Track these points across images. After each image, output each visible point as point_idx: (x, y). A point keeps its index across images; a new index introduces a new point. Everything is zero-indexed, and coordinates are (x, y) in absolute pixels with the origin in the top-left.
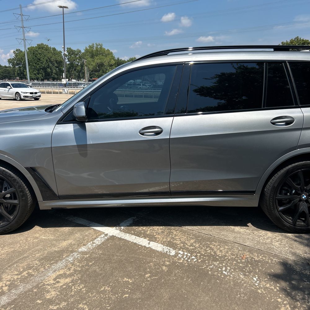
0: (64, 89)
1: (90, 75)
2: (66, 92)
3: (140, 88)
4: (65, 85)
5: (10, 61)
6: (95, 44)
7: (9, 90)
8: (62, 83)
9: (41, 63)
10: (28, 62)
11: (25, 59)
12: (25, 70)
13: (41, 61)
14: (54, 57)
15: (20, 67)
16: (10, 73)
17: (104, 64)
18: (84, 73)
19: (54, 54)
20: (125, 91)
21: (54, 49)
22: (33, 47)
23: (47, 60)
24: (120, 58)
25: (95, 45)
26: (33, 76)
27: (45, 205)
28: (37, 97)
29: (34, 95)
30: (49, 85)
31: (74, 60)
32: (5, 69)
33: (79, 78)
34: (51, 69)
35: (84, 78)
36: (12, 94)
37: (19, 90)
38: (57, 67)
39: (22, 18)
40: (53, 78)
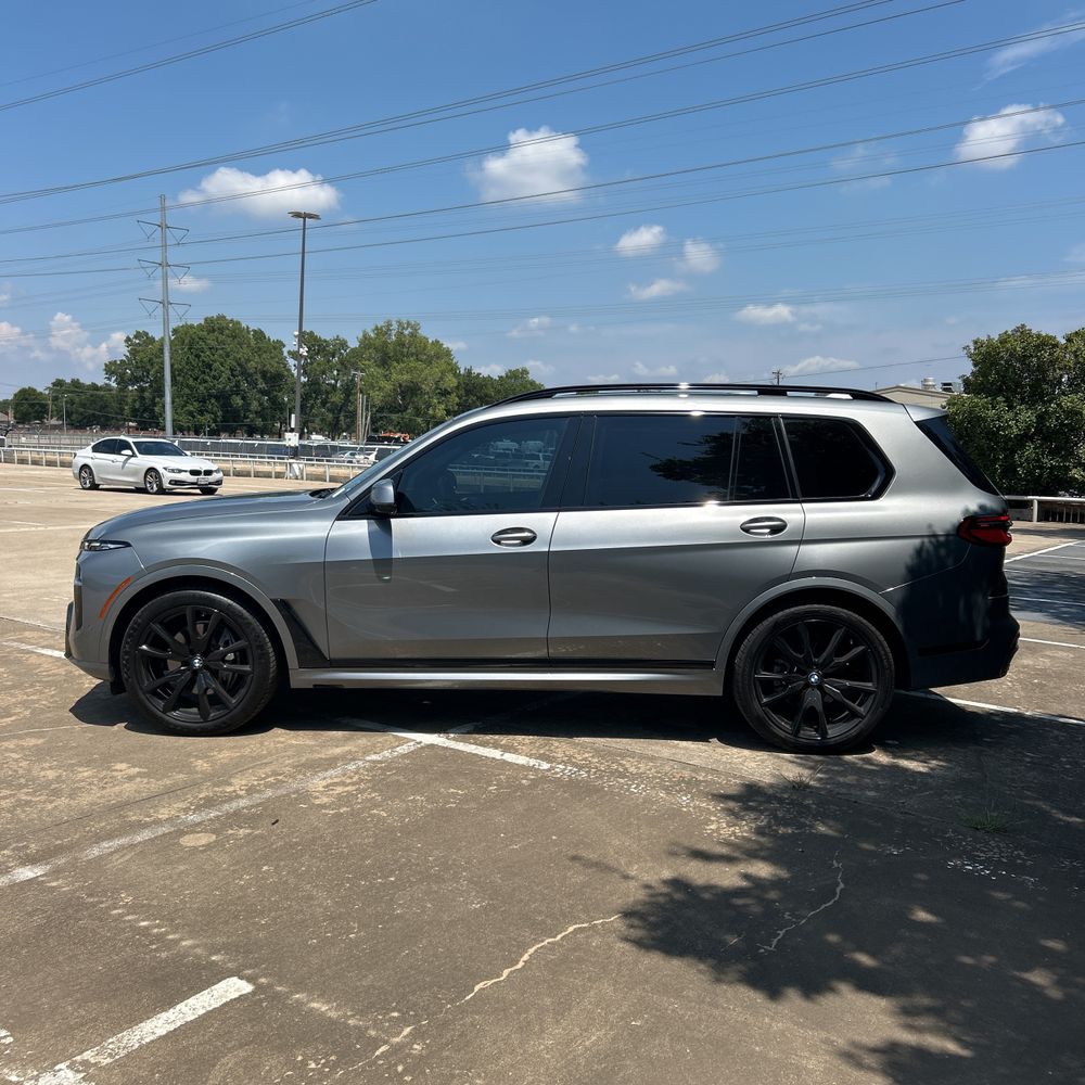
0: (290, 464)
1: (373, 421)
2: (298, 473)
3: (536, 466)
4: (295, 453)
5: (110, 369)
6: (394, 323)
7: (127, 460)
8: (287, 443)
9: (214, 377)
10: (172, 372)
11: (163, 363)
12: (157, 399)
13: (213, 373)
14: (257, 359)
15: (142, 390)
16: (106, 406)
17: (420, 389)
18: (353, 416)
19: (260, 349)
20: (484, 474)
21: (259, 335)
22: (192, 327)
23: (232, 370)
24: (475, 371)
25: (395, 326)
26: (184, 420)
27: (303, 678)
28: (210, 484)
29: (203, 479)
30: (235, 449)
31: (324, 373)
32: (92, 396)
33: (334, 430)
34: (243, 398)
35: (351, 428)
36: (134, 473)
37: (158, 462)
38: (263, 392)
39: (164, 238)
40: (249, 426)
